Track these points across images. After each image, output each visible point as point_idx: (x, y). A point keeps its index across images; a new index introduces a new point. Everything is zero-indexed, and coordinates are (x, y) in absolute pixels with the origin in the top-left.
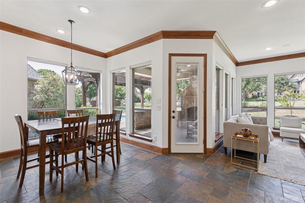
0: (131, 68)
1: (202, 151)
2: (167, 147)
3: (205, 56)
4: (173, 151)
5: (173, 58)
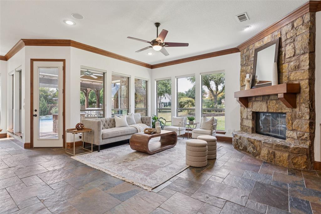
0: (16, 71)
1: (62, 146)
2: (29, 142)
4: (35, 146)
5: (35, 62)
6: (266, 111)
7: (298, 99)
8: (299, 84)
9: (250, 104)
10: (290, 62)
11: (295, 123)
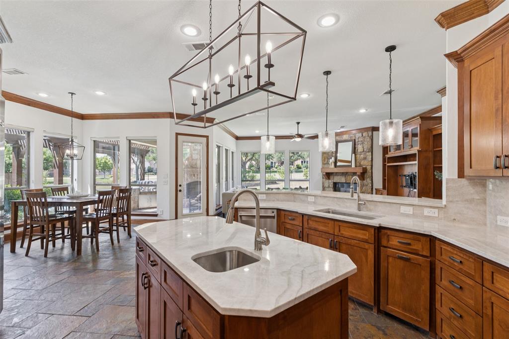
3: (207, 137)
5: (179, 137)
6: (344, 182)
7: (365, 175)
8: (366, 168)
9: (331, 177)
10: (360, 154)
11: (364, 188)
